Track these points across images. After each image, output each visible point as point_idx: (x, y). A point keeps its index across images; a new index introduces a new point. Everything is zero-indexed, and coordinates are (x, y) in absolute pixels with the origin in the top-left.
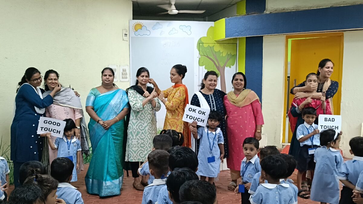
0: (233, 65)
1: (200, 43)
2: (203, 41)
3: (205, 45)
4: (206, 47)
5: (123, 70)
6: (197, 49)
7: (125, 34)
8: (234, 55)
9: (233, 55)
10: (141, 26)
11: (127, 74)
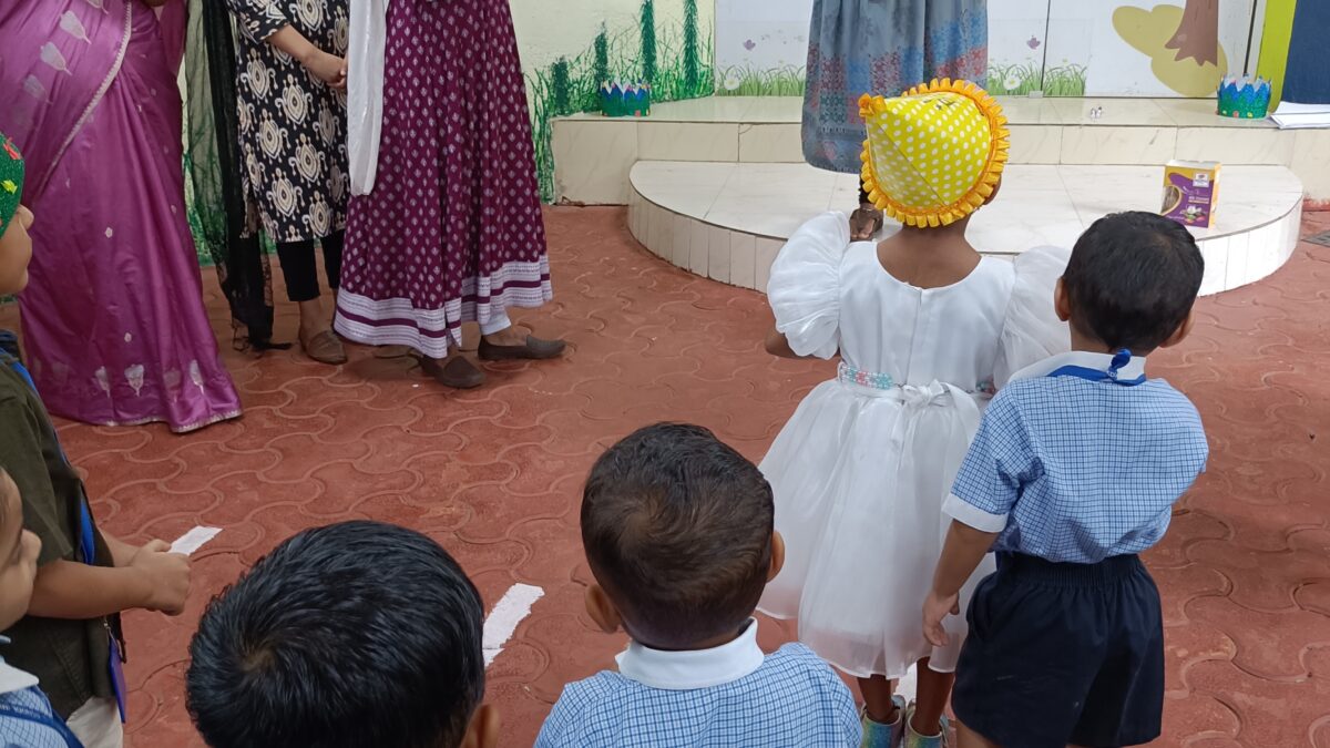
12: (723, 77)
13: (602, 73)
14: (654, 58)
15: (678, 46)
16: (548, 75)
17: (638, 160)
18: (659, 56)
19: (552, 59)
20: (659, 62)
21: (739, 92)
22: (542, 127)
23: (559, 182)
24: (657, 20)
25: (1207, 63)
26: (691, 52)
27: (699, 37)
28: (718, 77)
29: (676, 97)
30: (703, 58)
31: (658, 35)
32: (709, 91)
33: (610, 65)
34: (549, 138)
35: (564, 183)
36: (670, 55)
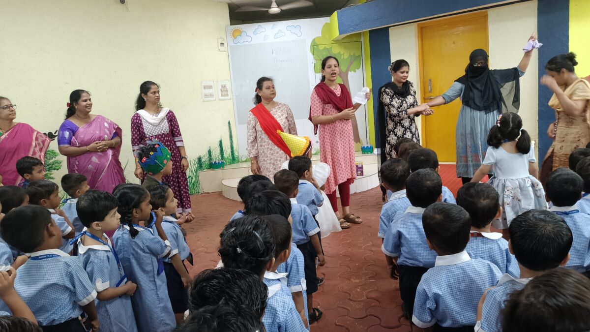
0: (358, 69)
1: (314, 46)
2: (317, 42)
3: (321, 48)
4: (321, 49)
5: (222, 87)
6: (311, 53)
7: (221, 44)
8: (359, 56)
9: (357, 55)
10: (241, 32)
11: (227, 91)
12: (242, 158)
13: (210, 159)
14: (223, 154)
15: (229, 151)
16: (197, 161)
17: (223, 180)
18: (224, 153)
19: (197, 156)
20: (225, 155)
21: (246, 161)
22: (196, 174)
23: (202, 188)
24: (223, 145)
25: (358, 143)
26: (232, 152)
27: (234, 149)
28: (240, 158)
29: (230, 164)
30: (236, 153)
31: (224, 148)
32: (238, 162)
33: (212, 157)
34: (198, 177)
35: (203, 188)
36: (227, 153)
